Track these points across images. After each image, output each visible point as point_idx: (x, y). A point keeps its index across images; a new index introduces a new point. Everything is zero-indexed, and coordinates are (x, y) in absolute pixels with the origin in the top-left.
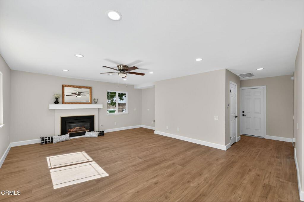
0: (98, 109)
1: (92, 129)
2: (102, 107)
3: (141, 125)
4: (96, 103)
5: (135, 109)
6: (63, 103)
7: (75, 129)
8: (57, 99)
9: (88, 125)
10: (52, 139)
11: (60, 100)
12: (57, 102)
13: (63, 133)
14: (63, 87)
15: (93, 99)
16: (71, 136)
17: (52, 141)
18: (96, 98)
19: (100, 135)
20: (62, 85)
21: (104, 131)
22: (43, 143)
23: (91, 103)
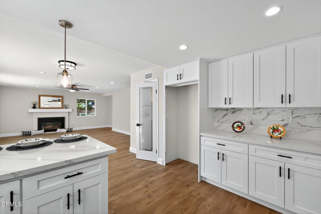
0: (69, 112)
1: (63, 127)
2: (72, 111)
3: (109, 125)
4: (66, 108)
5: (103, 113)
6: (40, 108)
7: (49, 127)
8: (34, 105)
9: (60, 124)
10: (31, 133)
11: (37, 106)
12: (34, 107)
13: (39, 129)
14: (39, 96)
15: (64, 104)
16: (45, 131)
17: (30, 135)
18: (66, 104)
19: (69, 131)
20: (39, 95)
21: (72, 129)
22: (24, 135)
23: (62, 108)
